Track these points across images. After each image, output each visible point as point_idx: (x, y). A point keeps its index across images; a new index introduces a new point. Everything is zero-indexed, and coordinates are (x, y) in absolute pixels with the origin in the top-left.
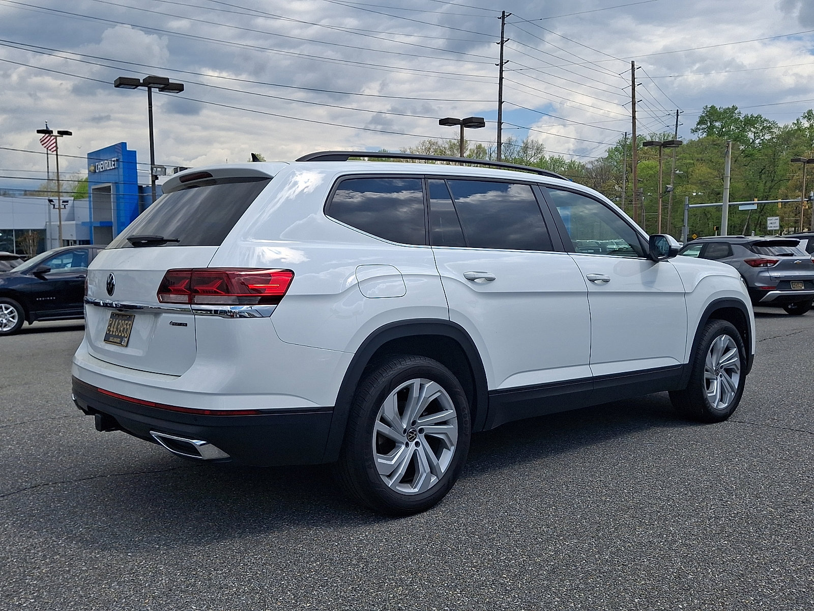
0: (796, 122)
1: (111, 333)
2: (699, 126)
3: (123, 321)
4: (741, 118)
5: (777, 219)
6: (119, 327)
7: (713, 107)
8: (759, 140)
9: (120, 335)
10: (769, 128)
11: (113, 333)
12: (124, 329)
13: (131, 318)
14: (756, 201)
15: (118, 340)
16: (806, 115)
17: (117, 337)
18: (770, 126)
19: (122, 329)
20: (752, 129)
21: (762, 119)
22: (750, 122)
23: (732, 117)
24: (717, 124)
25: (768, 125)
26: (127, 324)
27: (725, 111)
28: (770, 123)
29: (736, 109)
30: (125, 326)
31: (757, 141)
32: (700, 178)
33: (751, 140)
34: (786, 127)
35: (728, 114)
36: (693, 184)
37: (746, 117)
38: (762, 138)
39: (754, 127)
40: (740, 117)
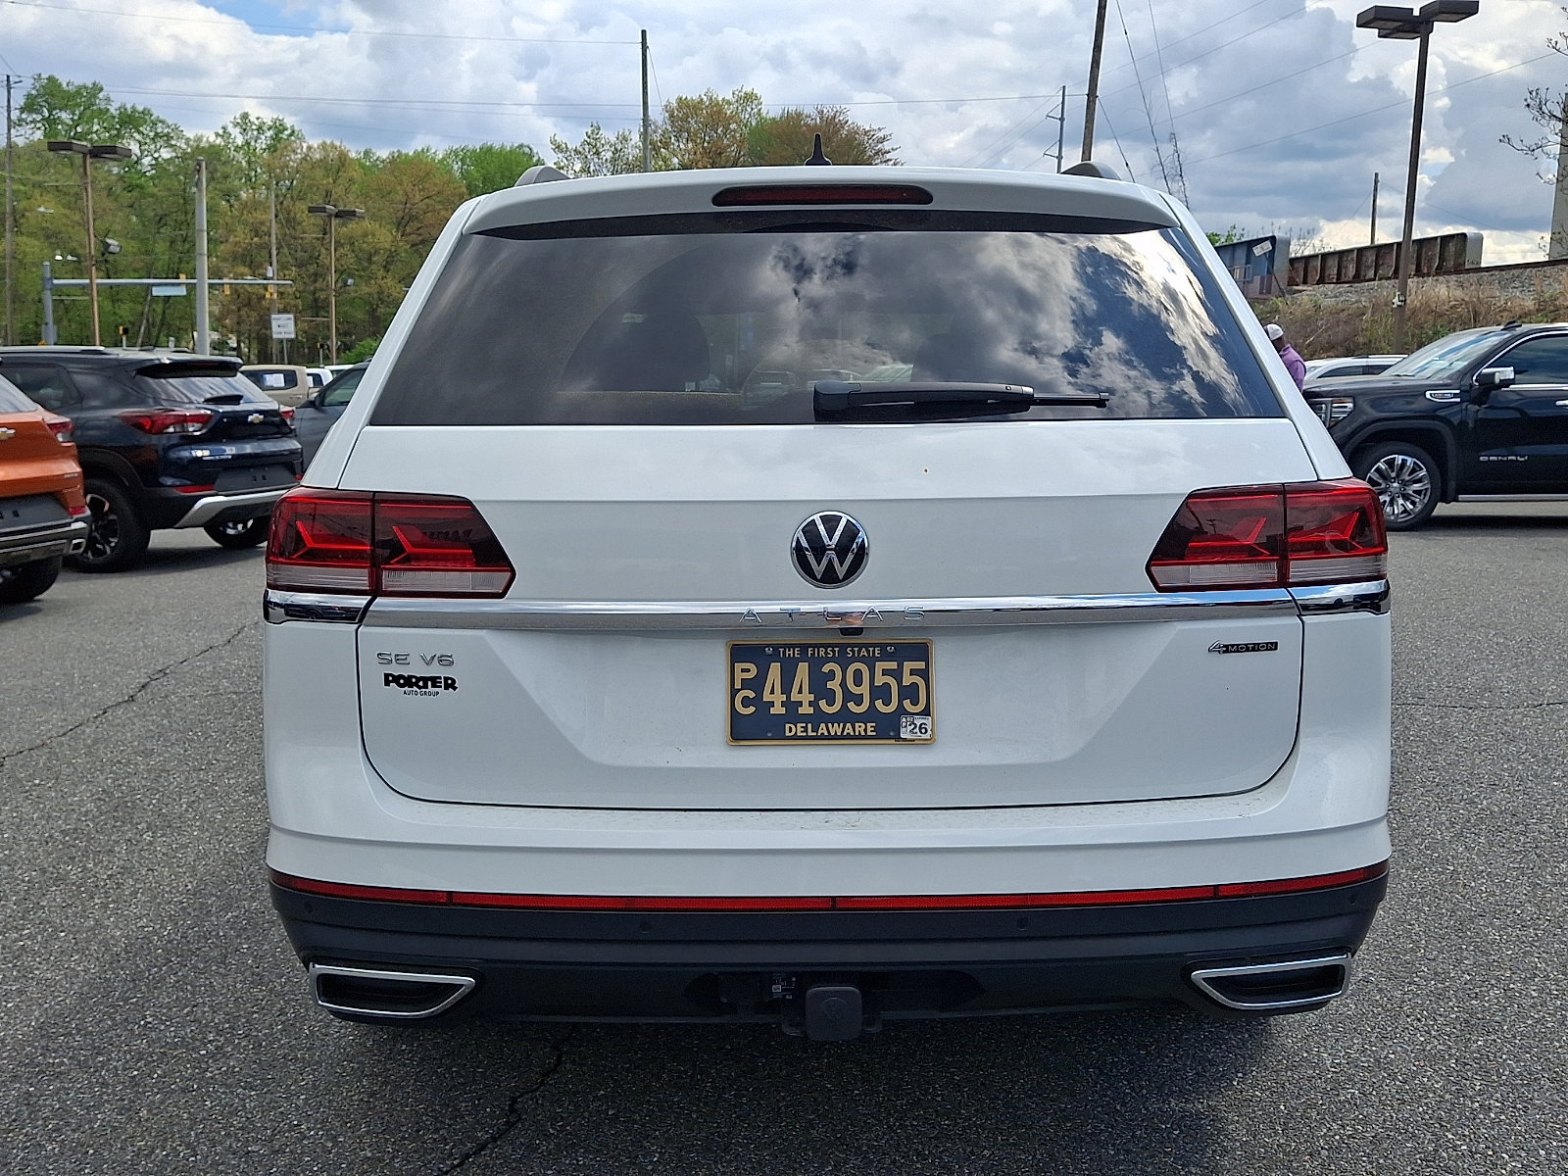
0: (221, 132)
2: (24, 116)
4: (112, 110)
5: (289, 319)
7: (51, 79)
8: (150, 158)
10: (168, 137)
14: (183, 279)
16: (239, 121)
18: (169, 133)
20: (135, 135)
21: (152, 118)
22: (131, 120)
23: (93, 105)
24: (65, 116)
25: (166, 131)
27: (78, 93)
28: (169, 127)
29: (101, 90)
31: (146, 161)
32: (44, 225)
33: (134, 158)
34: (199, 139)
35: (85, 100)
36: (30, 235)
37: (122, 109)
38: (156, 155)
39: (139, 132)
40: (109, 107)
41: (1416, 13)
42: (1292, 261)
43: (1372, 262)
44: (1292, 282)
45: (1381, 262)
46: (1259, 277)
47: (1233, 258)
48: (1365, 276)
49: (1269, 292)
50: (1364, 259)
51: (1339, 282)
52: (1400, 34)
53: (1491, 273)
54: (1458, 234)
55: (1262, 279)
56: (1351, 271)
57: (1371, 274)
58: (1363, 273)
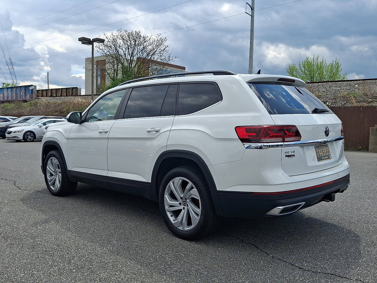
1: (321, 156)
3: (324, 148)
6: (323, 151)
9: (326, 155)
11: (322, 155)
12: (327, 151)
13: (327, 146)
15: (327, 157)
17: (325, 156)
19: (325, 152)
26: (327, 149)
30: (326, 150)
41: (91, 40)
42: (38, 91)
43: (55, 92)
44: (38, 96)
45: (57, 92)
46: (29, 95)
47: (21, 89)
48: (53, 95)
49: (32, 98)
50: (53, 92)
51: (46, 96)
52: (86, 44)
53: (88, 96)
54: (75, 87)
55: (30, 95)
56: (50, 94)
57: (55, 95)
58: (52, 95)
